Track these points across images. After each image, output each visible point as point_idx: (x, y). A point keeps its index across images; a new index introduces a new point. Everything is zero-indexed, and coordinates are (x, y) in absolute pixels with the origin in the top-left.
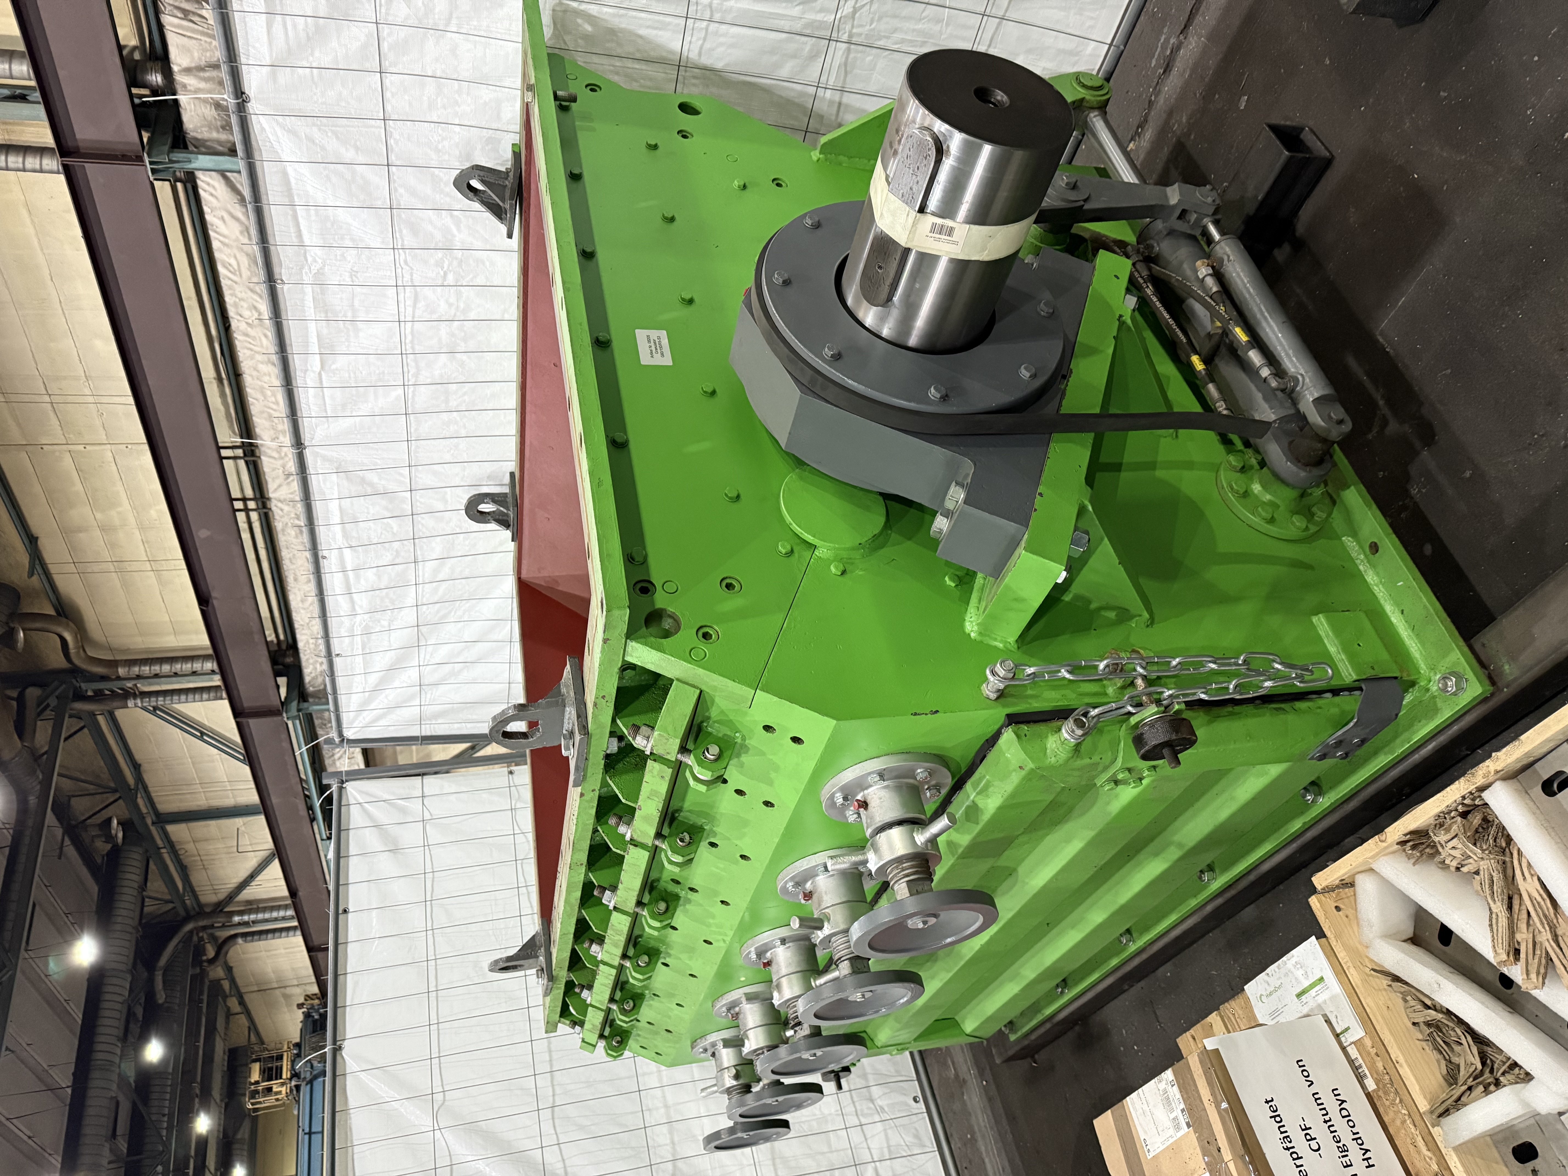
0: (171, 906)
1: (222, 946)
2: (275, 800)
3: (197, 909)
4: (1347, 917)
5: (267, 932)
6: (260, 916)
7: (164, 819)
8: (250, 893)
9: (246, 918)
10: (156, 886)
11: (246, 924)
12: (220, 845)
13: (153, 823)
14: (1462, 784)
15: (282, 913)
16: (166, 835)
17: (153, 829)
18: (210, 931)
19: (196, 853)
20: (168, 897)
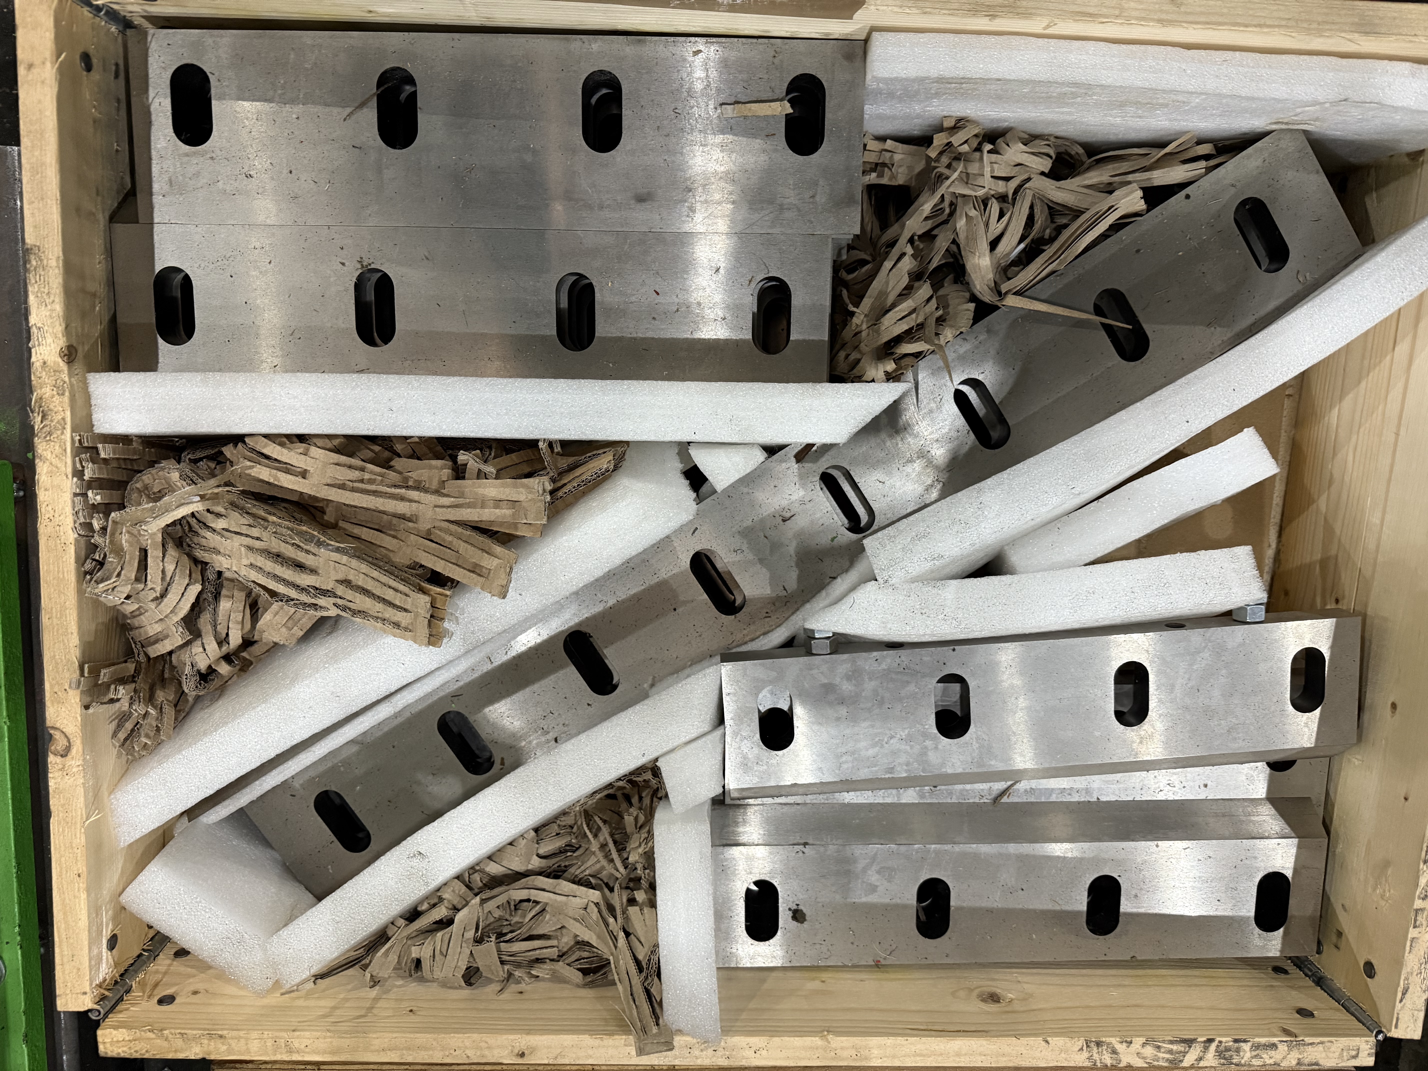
4: (195, 993)
14: (48, 454)
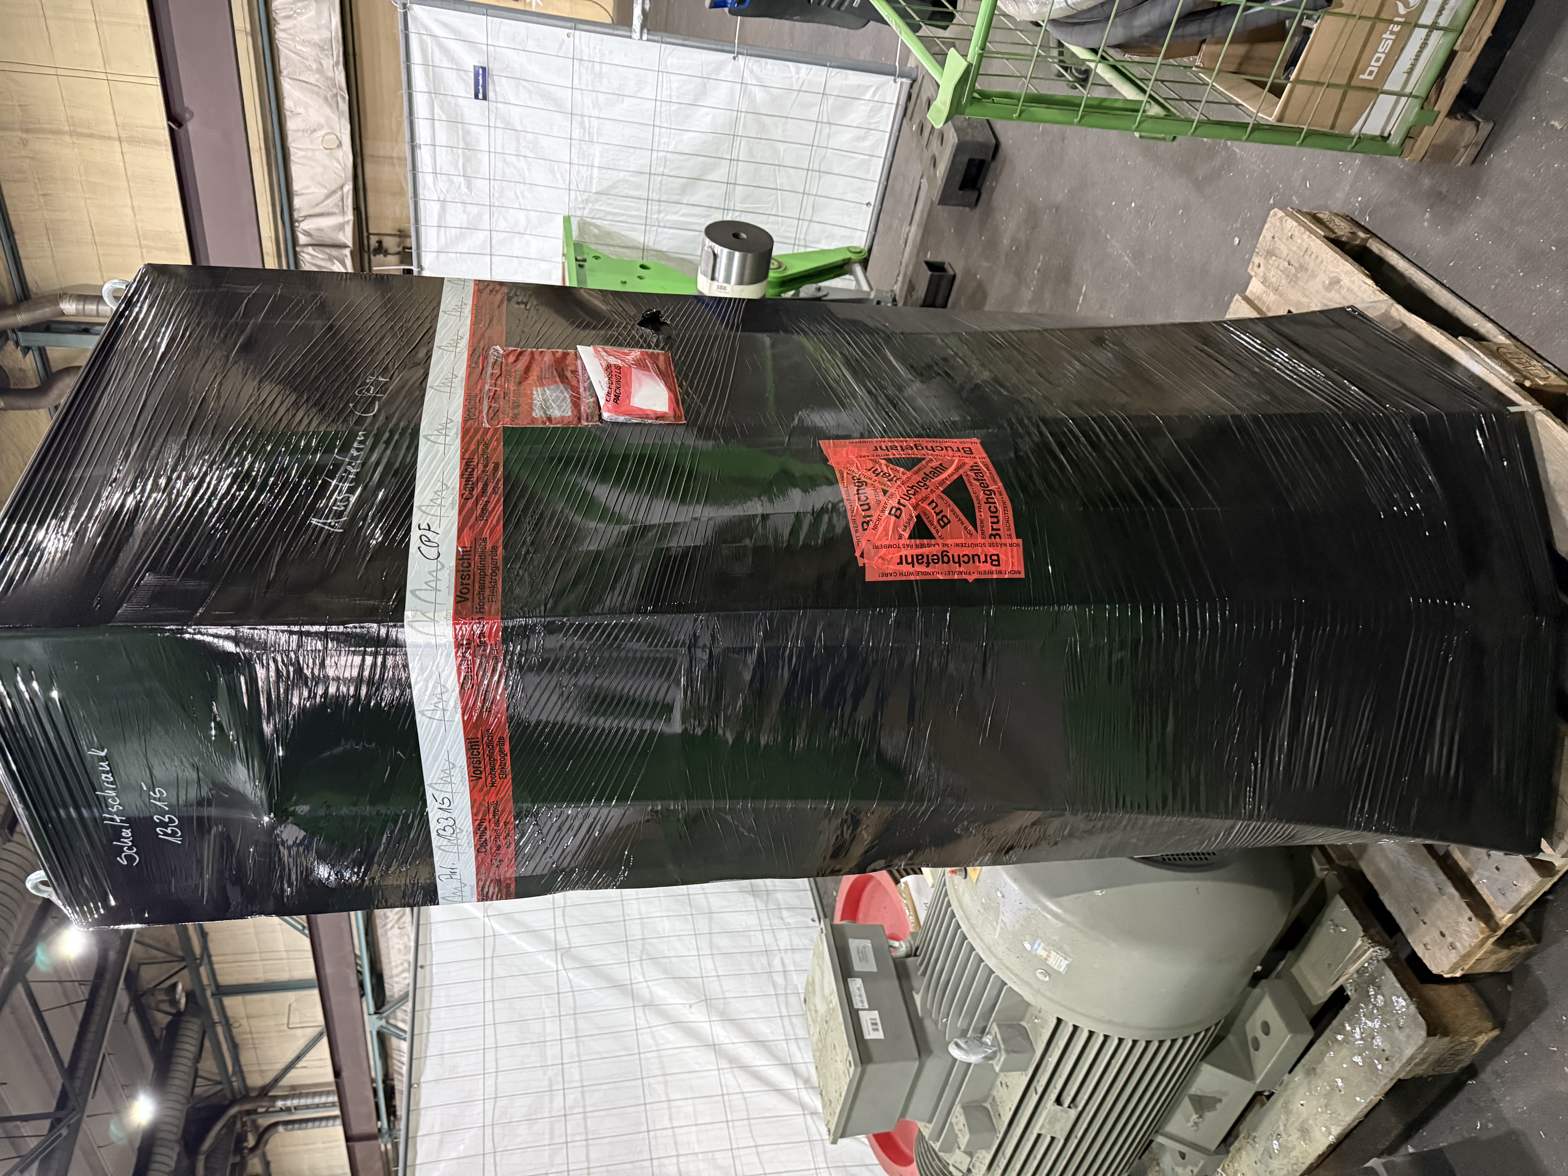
0: (219, 1087)
1: (263, 1134)
2: (329, 970)
3: (243, 1092)
5: (307, 1121)
6: (303, 1102)
7: (222, 991)
8: (294, 1077)
9: (289, 1103)
10: (208, 1065)
11: (288, 1110)
12: (271, 1023)
13: (213, 995)
15: (323, 1099)
16: (222, 1009)
17: (211, 1001)
18: (253, 1117)
19: (248, 1030)
20: (218, 1078)
